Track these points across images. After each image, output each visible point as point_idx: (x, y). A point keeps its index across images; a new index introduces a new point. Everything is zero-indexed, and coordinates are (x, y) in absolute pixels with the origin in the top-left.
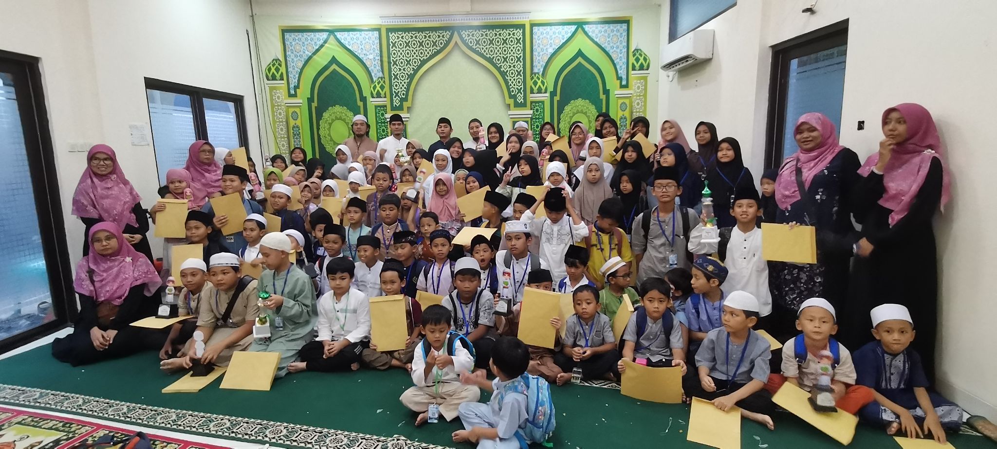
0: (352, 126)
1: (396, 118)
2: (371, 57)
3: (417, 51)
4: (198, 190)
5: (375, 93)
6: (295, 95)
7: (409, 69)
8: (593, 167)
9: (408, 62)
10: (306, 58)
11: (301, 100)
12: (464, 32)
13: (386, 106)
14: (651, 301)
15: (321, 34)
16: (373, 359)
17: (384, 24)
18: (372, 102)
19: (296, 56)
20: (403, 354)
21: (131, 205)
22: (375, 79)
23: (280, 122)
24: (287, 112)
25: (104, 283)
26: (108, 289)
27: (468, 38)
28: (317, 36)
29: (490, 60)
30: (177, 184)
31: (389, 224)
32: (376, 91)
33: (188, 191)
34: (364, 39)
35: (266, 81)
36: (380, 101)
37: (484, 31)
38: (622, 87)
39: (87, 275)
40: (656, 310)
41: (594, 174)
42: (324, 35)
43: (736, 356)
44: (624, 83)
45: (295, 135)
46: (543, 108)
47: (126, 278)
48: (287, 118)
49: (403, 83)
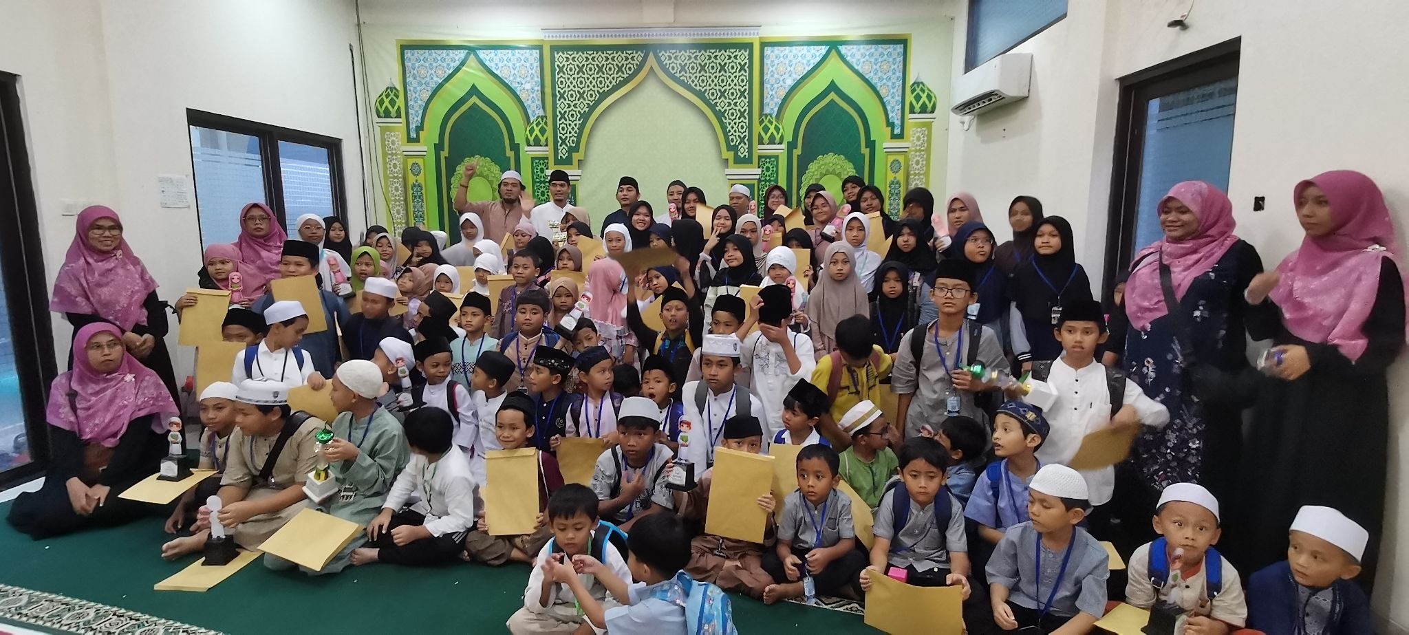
0: (500, 185)
1: (560, 176)
2: (528, 86)
3: (594, 78)
4: (251, 275)
5: (531, 139)
6: (417, 140)
7: (582, 106)
8: (840, 257)
9: (581, 95)
10: (435, 86)
11: (426, 146)
12: (663, 52)
13: (547, 158)
14: (915, 476)
15: (456, 52)
16: (483, 548)
17: (547, 39)
18: (528, 152)
19: (420, 83)
20: (528, 542)
21: (140, 297)
22: (532, 119)
23: (394, 177)
24: (405, 163)
25: (91, 411)
26: (97, 422)
27: (668, 62)
28: (452, 55)
29: (700, 95)
30: (219, 266)
31: (529, 334)
32: (534, 135)
33: (235, 276)
34: (519, 60)
35: (376, 119)
36: (537, 151)
37: (693, 51)
38: (894, 137)
39: (67, 398)
40: (923, 490)
41: (839, 268)
42: (462, 54)
43: (1051, 569)
44: (897, 131)
45: (415, 197)
46: (777, 166)
47: (126, 406)
48: (404, 173)
49: (573, 125)
